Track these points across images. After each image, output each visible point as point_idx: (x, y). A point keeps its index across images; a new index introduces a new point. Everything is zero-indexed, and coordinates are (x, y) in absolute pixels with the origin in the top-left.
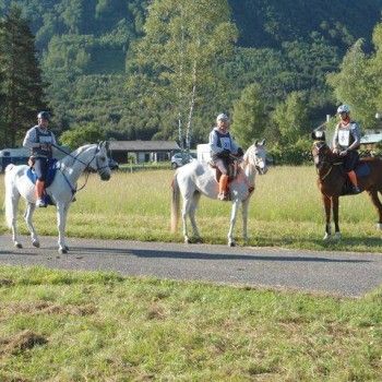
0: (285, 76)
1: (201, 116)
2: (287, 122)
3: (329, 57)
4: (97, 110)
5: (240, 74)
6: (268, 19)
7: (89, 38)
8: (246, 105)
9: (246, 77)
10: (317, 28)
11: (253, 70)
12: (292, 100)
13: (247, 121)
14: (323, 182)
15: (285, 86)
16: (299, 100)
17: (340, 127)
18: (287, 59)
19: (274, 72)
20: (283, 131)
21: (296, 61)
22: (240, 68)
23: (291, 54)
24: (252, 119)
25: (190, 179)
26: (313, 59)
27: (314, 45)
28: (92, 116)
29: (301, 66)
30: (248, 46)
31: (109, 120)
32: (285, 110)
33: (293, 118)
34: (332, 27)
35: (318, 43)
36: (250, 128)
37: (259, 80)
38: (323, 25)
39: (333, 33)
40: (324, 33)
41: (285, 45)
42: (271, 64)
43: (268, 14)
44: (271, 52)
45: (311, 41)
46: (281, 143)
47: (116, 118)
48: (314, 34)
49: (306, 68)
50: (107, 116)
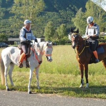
0: (60, 20)
1: (37, 31)
2: (60, 32)
3: (72, 15)
4: (7, 29)
5: (47, 19)
6: (55, 4)
7: (4, 9)
8: (49, 27)
9: (49, 20)
10: (68, 7)
11: (51, 18)
12: (62, 26)
13: (49, 32)
14: (79, 56)
15: (60, 23)
16: (64, 26)
17: (89, 27)
18: (60, 15)
19: (57, 19)
20: (59, 35)
21: (63, 16)
22: (47, 17)
23: (61, 14)
24: (50, 31)
25: (7, 56)
26: (67, 15)
27: (67, 11)
28: (5, 31)
29: (64, 17)
30: (49, 11)
31: (10, 32)
32: (60, 29)
33: (62, 31)
34: (72, 6)
35: (69, 11)
36: (50, 34)
37: (52, 21)
38: (70, 6)
39: (73, 8)
40: (70, 8)
41: (60, 11)
42: (56, 16)
43: (55, 3)
44: (56, 13)
45: (67, 10)
46: (58, 38)
47: (12, 32)
48: (67, 8)
49: (66, 18)
50: (9, 31)
